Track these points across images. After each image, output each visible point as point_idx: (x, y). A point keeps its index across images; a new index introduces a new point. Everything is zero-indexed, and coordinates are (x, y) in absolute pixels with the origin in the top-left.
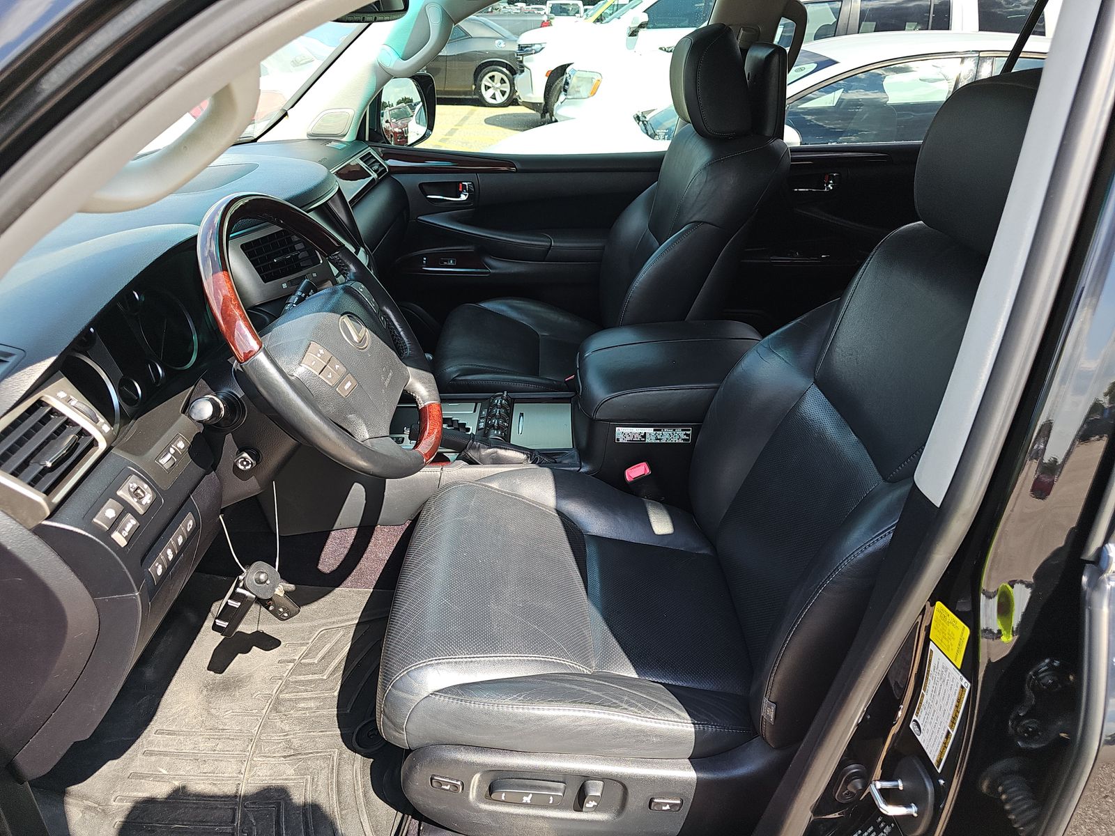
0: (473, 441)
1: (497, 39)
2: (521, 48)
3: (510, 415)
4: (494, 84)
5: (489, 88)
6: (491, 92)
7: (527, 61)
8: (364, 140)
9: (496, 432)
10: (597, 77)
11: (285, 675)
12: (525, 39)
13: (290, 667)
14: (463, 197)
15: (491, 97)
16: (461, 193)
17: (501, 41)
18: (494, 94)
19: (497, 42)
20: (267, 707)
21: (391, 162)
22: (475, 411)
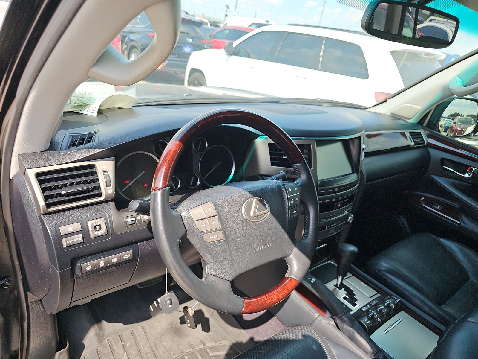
0: (343, 315)
3: (389, 316)
8: (422, 125)
9: (367, 320)
11: (196, 348)
13: (201, 347)
14: (467, 175)
16: (467, 172)
20: (177, 356)
21: (431, 141)
22: (370, 297)
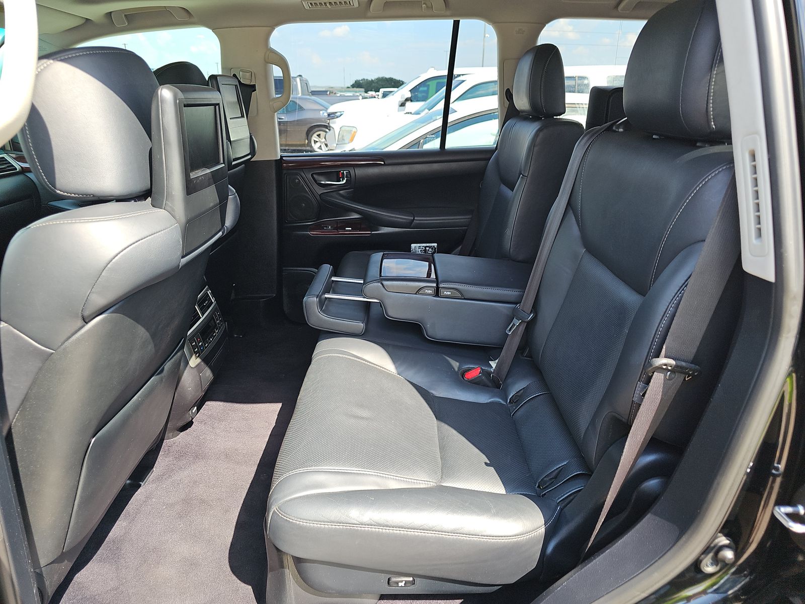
1: (322, 110)
2: (329, 115)
4: (320, 139)
5: (317, 142)
6: (318, 144)
7: (332, 123)
10: (354, 130)
12: (332, 109)
15: (318, 148)
17: (323, 111)
18: (321, 146)
19: (321, 112)
